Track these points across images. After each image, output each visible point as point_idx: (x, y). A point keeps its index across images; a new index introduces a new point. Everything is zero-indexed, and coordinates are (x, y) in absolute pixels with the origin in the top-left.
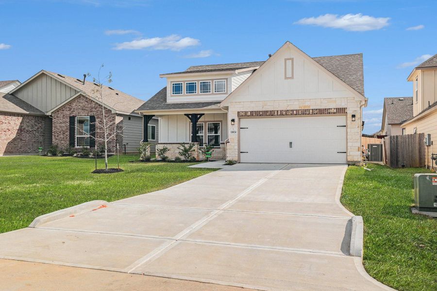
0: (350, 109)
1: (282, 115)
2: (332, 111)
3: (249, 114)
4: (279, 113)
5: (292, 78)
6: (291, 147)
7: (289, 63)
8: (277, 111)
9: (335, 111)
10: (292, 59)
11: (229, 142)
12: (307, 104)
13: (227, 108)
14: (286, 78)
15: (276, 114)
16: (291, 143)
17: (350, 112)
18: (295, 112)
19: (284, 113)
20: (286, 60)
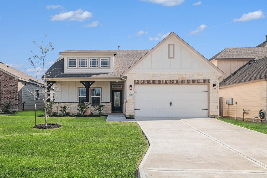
0: (212, 80)
1: (166, 83)
2: (200, 81)
3: (142, 82)
4: (164, 82)
5: (173, 58)
6: (171, 105)
7: (171, 47)
8: (163, 80)
9: (202, 81)
10: (174, 45)
11: (127, 102)
12: (183, 76)
13: (126, 77)
14: (169, 58)
15: (162, 82)
16: (171, 103)
17: (212, 83)
18: (175, 82)
19: (168, 82)
20: (169, 45)
